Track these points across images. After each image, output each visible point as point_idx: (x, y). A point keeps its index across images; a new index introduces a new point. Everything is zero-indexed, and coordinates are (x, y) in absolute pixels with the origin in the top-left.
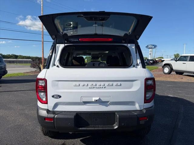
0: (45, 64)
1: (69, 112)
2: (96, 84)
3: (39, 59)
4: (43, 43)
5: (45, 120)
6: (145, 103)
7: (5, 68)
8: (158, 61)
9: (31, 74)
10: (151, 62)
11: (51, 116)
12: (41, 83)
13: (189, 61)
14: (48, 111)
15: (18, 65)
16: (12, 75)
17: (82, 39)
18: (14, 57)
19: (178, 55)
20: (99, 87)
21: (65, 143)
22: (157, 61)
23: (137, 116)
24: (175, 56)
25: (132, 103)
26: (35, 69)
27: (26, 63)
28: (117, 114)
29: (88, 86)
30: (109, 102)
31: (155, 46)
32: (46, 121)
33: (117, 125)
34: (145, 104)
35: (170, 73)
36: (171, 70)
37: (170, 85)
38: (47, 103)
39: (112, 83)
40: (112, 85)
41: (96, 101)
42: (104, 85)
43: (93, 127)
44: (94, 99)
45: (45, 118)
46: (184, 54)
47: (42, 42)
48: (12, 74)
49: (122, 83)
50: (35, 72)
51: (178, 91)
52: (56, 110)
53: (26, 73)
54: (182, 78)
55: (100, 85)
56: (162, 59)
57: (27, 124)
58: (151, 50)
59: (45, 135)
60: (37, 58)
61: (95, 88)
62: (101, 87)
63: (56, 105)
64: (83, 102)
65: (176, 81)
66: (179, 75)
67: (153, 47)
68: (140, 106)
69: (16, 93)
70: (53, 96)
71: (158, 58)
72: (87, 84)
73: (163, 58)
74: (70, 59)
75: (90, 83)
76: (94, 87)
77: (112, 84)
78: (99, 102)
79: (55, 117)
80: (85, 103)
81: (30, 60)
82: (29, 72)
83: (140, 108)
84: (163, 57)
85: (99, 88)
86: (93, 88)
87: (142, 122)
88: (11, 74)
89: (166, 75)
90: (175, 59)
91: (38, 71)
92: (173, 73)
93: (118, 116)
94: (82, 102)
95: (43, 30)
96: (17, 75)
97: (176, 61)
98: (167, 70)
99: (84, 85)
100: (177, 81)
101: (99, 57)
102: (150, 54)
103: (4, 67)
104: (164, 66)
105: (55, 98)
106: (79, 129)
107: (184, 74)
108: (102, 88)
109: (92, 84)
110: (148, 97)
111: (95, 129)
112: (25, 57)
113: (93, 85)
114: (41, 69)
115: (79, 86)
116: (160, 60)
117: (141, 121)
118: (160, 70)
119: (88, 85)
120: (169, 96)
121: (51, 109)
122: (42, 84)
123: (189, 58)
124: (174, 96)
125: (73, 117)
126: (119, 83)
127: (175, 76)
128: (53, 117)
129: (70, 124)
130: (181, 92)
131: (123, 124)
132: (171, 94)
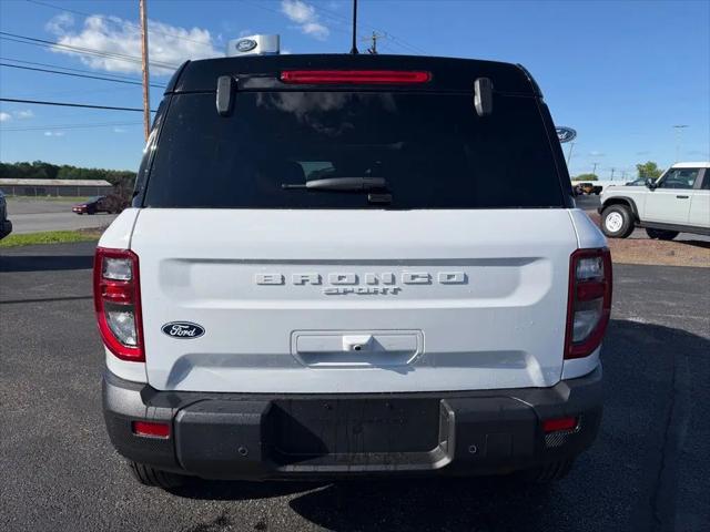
1: (240, 397)
2: (357, 278)
4: (148, 116)
5: (134, 430)
6: (567, 356)
8: (578, 190)
11: (162, 412)
12: (116, 272)
13: (703, 188)
14: (148, 393)
15: (59, 203)
16: (32, 240)
17: (293, 73)
18: (43, 172)
19: (652, 166)
20: (372, 288)
21: (227, 515)
23: (535, 413)
24: (642, 171)
25: (514, 359)
27: (90, 194)
28: (446, 405)
29: (320, 283)
30: (411, 353)
31: (570, 134)
32: (142, 434)
33: (447, 452)
34: (566, 361)
35: (625, 233)
36: (633, 222)
37: (631, 277)
38: (142, 358)
39: (426, 274)
40: (430, 283)
41: (358, 349)
42: (394, 280)
43: (344, 461)
44: (347, 342)
45: (135, 424)
47: (143, 114)
48: (32, 235)
49: (470, 270)
51: (665, 302)
52: (182, 386)
53: (86, 230)
54: (673, 254)
55: (376, 282)
56: (595, 183)
59: (143, 482)
61: (352, 292)
62: (380, 288)
63: (182, 367)
64: (300, 354)
65: (651, 263)
66: (661, 242)
67: (563, 136)
68: (544, 370)
70: (167, 330)
71: (577, 179)
72: (316, 274)
73: (595, 179)
75: (331, 273)
76: (349, 288)
77: (429, 277)
78: (370, 353)
79: (179, 419)
80: (309, 358)
81: (104, 183)
82: (96, 229)
83: (546, 379)
84: (596, 174)
85: (368, 293)
86: (345, 292)
87: (553, 440)
88: (27, 236)
89: (614, 240)
90: (650, 181)
92: (639, 233)
93: (452, 413)
94: (294, 352)
95: (146, 68)
96: (53, 239)
97: (652, 188)
98: (615, 222)
99: (303, 282)
100: (655, 263)
104: (603, 209)
105: (176, 335)
106: (282, 469)
107: (677, 238)
108: (385, 292)
109: (340, 278)
110: (581, 329)
111: (354, 468)
112: (86, 170)
113: (345, 281)
115: (283, 283)
116: (587, 185)
117: (548, 433)
119: (320, 278)
120: (632, 322)
121: (159, 384)
122: (119, 273)
123: (702, 175)
124: (648, 323)
125: (255, 418)
126: (458, 272)
127: (645, 244)
128: (170, 418)
129: (243, 451)
130: (674, 304)
131: (473, 449)
132: (639, 315)
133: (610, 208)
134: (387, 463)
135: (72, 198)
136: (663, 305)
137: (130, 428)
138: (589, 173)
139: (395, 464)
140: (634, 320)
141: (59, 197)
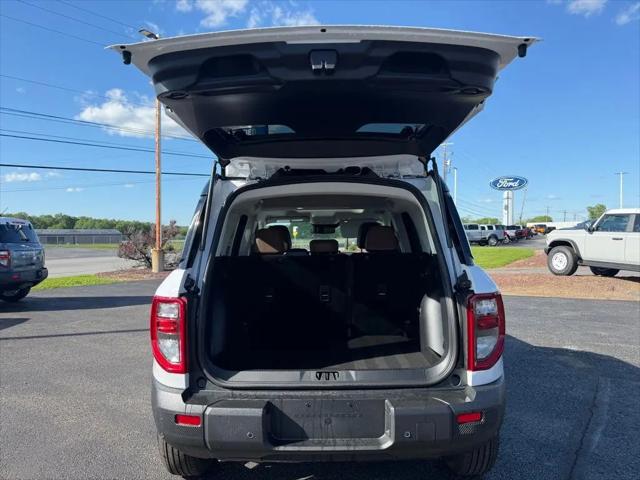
0: (163, 245)
3: (147, 229)
4: (159, 179)
5: (177, 422)
7: (41, 261)
8: (533, 231)
9: (121, 280)
10: (511, 233)
11: (197, 409)
12: (167, 312)
13: (635, 230)
14: (186, 395)
15: (77, 249)
18: (63, 223)
19: (601, 208)
22: (529, 230)
23: (450, 409)
24: (592, 213)
26: (134, 263)
27: (103, 242)
28: (389, 403)
31: (522, 182)
32: (181, 424)
33: (390, 437)
35: (572, 271)
36: (577, 261)
37: (572, 310)
38: (183, 371)
43: (319, 444)
45: (178, 418)
46: (618, 207)
50: (133, 271)
51: (598, 333)
53: (103, 274)
54: (613, 289)
56: (549, 225)
57: (117, 439)
58: (510, 196)
59: (172, 472)
60: (138, 226)
65: (592, 298)
66: (603, 278)
67: (516, 184)
69: (75, 341)
71: (533, 221)
73: (551, 221)
74: (247, 234)
79: (207, 413)
81: (115, 232)
82: (112, 273)
84: (550, 216)
87: (466, 429)
89: (561, 277)
90: (589, 224)
91: (142, 268)
92: (580, 270)
93: (392, 409)
95: (159, 140)
96: (77, 282)
97: (591, 231)
98: (560, 261)
100: (597, 298)
101: (337, 226)
102: (507, 208)
103: (38, 258)
104: (550, 250)
106: (277, 449)
107: (618, 275)
110: (483, 351)
111: (326, 449)
114: (151, 263)
116: (541, 226)
117: (461, 424)
118: (538, 262)
120: (567, 350)
123: (632, 220)
124: (581, 350)
125: (260, 414)
127: (588, 280)
128: (201, 412)
129: (250, 435)
130: (607, 334)
131: (407, 435)
132: (574, 343)
133: (556, 249)
134: (348, 445)
135: (88, 245)
136: (595, 335)
137: (174, 419)
138: (543, 215)
139: (355, 445)
140: (569, 348)
141: (77, 244)
